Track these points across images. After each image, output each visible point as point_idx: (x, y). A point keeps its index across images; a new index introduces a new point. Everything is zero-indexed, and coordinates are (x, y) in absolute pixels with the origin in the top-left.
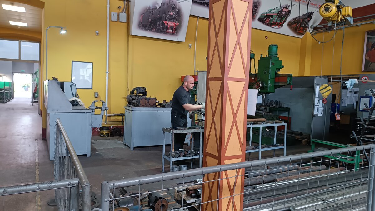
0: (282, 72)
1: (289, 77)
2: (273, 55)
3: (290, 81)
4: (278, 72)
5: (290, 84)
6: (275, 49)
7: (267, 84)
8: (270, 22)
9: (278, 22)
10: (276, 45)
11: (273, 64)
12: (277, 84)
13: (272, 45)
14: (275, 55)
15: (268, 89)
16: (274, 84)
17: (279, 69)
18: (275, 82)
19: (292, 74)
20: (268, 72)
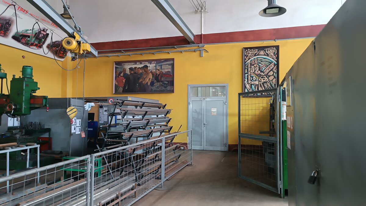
0: (38, 93)
1: (44, 99)
2: (27, 76)
3: (46, 102)
4: (34, 94)
5: (46, 105)
6: (29, 71)
7: (21, 106)
8: (26, 42)
9: (36, 43)
10: (30, 67)
11: (27, 85)
12: (32, 106)
13: (26, 66)
14: (30, 77)
15: (22, 111)
16: (29, 106)
17: (34, 91)
18: (31, 104)
19: (47, 96)
20: (22, 94)
